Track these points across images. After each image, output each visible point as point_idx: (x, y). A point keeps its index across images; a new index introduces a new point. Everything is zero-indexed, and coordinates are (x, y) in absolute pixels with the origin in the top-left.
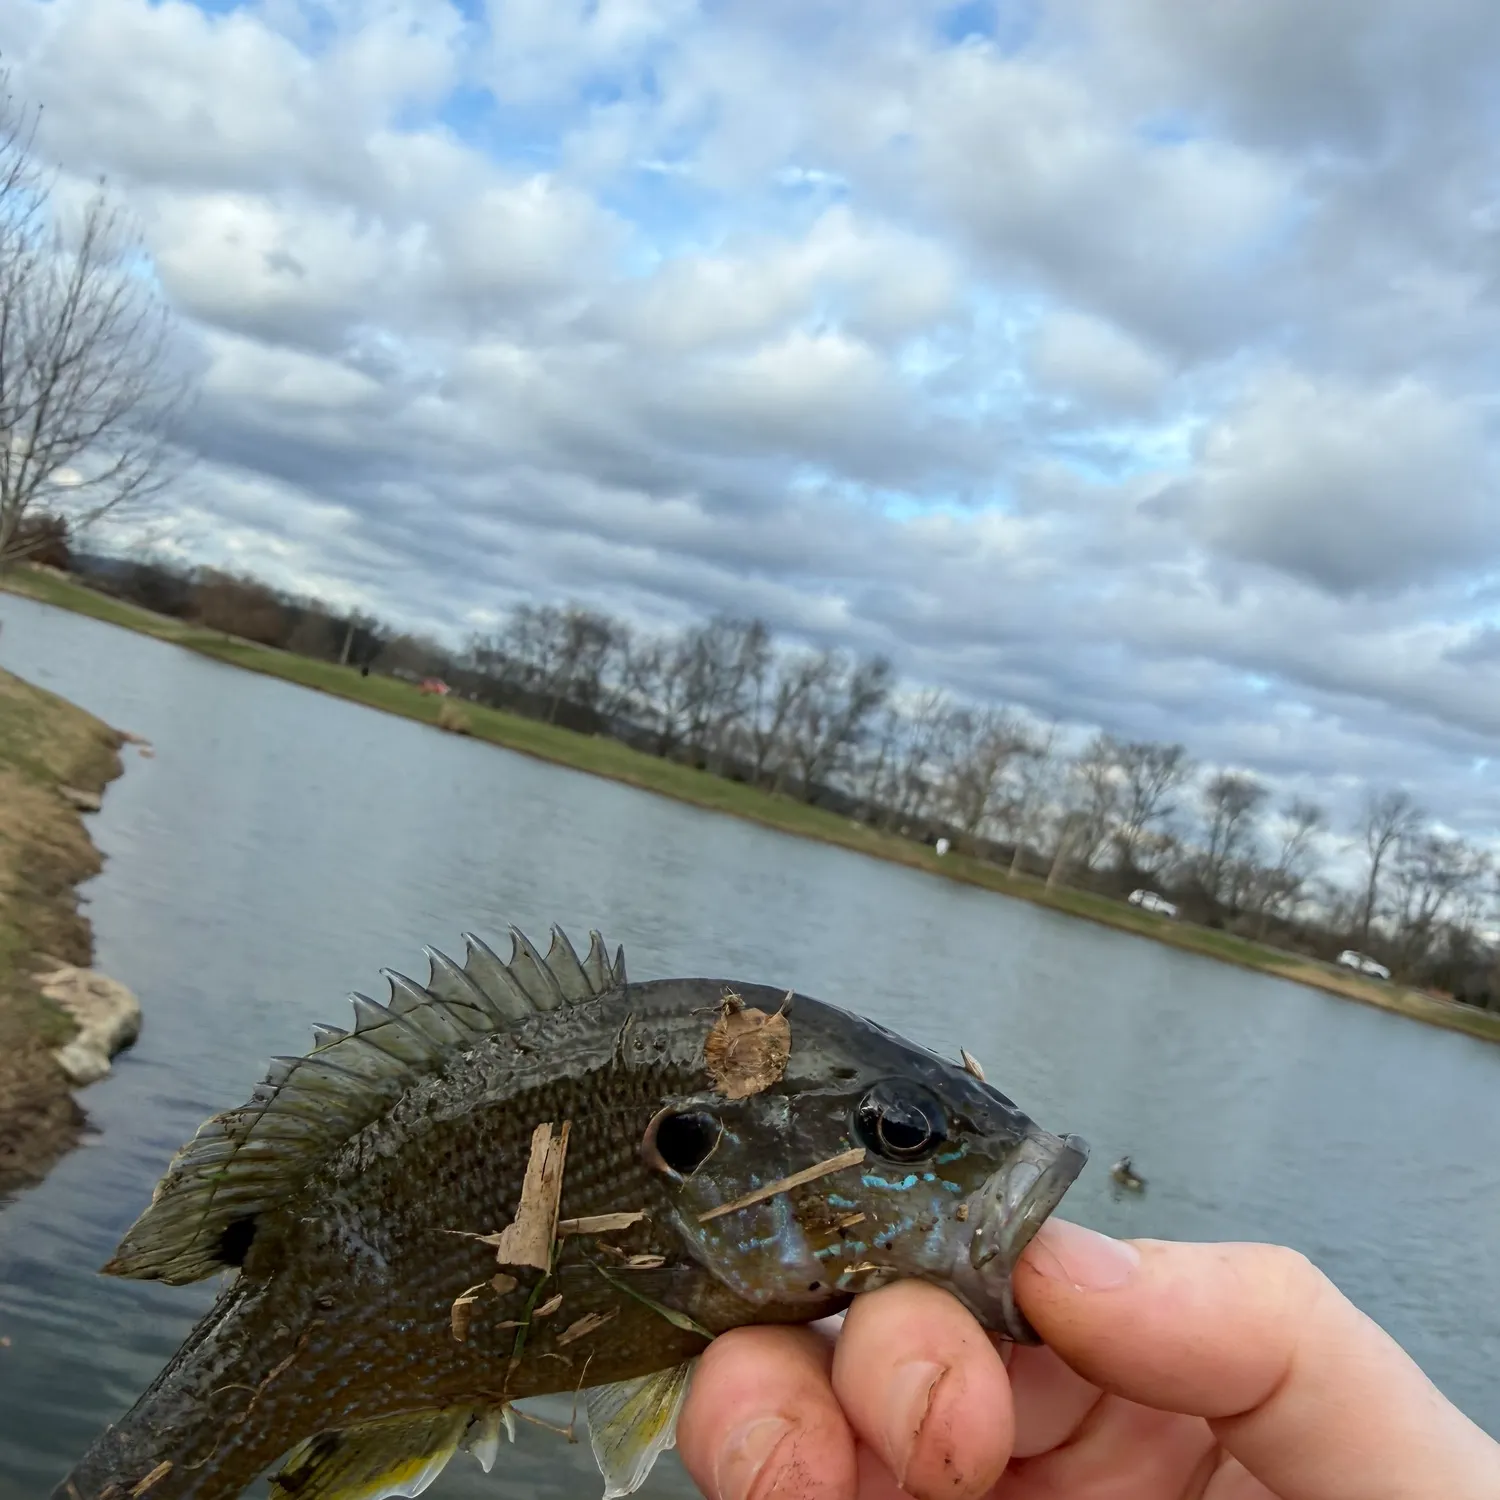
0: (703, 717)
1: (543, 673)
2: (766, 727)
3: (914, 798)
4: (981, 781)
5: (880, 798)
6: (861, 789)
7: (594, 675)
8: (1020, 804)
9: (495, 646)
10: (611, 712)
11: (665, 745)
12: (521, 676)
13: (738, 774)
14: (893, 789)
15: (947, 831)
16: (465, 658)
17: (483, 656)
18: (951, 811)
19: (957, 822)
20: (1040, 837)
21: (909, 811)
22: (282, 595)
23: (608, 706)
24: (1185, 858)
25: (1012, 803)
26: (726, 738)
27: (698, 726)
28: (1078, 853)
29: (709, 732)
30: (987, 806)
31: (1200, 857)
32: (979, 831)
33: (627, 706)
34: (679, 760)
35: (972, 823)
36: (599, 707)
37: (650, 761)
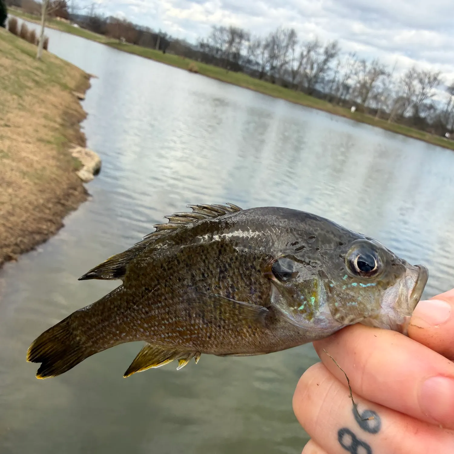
0: (274, 64)
1: (221, 50)
2: (295, 68)
3: (345, 92)
4: (368, 85)
5: (333, 92)
6: (327, 90)
7: (238, 50)
8: (381, 94)
9: (205, 41)
10: (244, 64)
11: (261, 75)
12: (215, 52)
13: (286, 85)
14: (338, 89)
15: (355, 104)
16: (196, 46)
17: (202, 45)
18: (357, 97)
19: (359, 101)
20: (387, 106)
21: (343, 97)
22: (136, 26)
23: (243, 62)
24: (438, 112)
25: (379, 94)
26: (282, 72)
27: (273, 68)
28: (400, 112)
29: (276, 70)
30: (370, 95)
31: (443, 111)
32: (366, 104)
33: (249, 62)
34: (266, 80)
35: (364, 101)
36: (240, 63)
37: (257, 81)
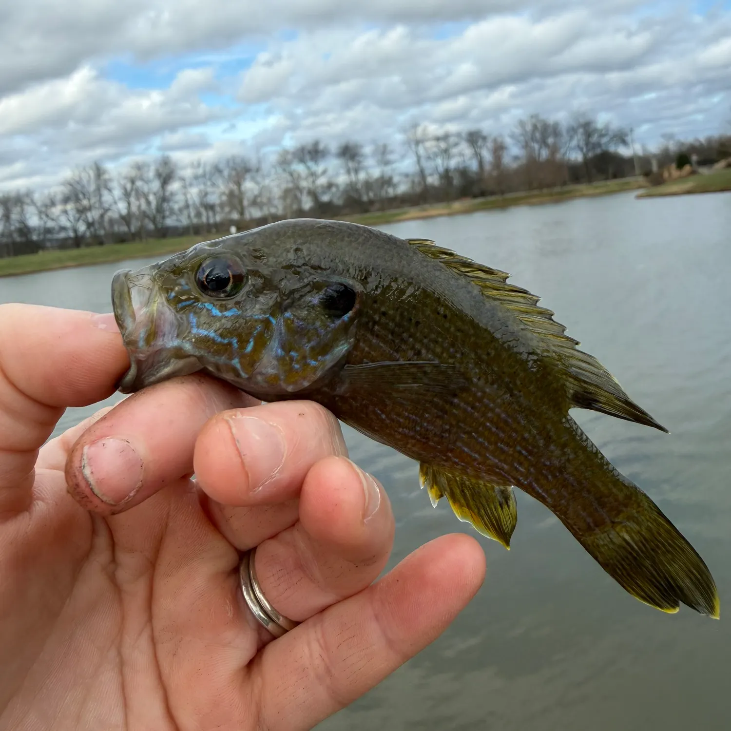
0: (90, 220)
2: (124, 212)
3: (211, 214)
4: (236, 192)
5: (195, 221)
6: (184, 221)
7: (22, 222)
8: (260, 195)
10: (42, 237)
11: (78, 241)
13: (121, 239)
14: (198, 215)
15: (232, 222)
18: (230, 212)
19: (235, 216)
20: (276, 207)
21: (212, 221)
23: (39, 235)
24: (342, 188)
25: (256, 197)
26: (106, 224)
27: (90, 225)
28: (295, 207)
29: (97, 226)
30: (245, 203)
31: (347, 185)
32: (247, 216)
33: (48, 231)
34: (88, 245)
35: (242, 213)
36: (35, 237)
37: (75, 252)
